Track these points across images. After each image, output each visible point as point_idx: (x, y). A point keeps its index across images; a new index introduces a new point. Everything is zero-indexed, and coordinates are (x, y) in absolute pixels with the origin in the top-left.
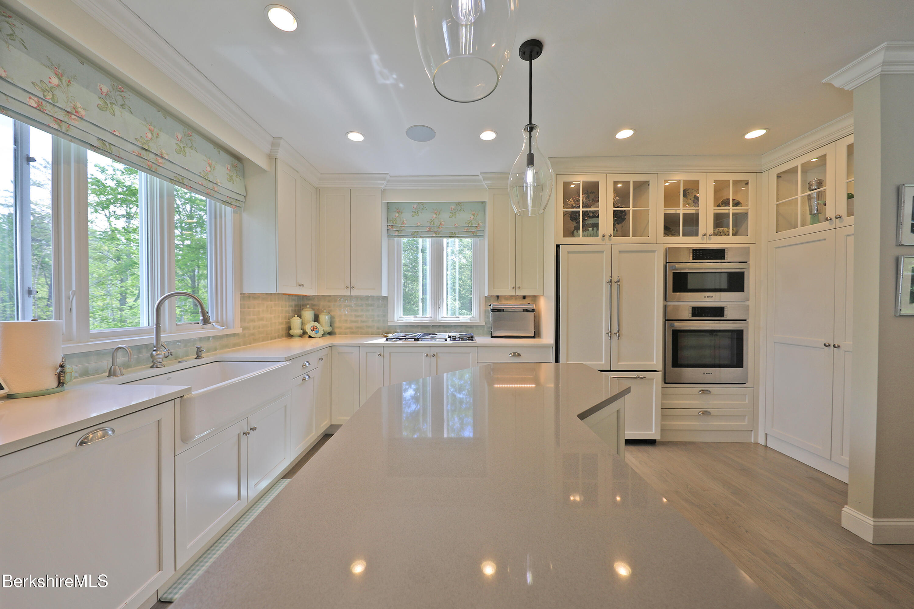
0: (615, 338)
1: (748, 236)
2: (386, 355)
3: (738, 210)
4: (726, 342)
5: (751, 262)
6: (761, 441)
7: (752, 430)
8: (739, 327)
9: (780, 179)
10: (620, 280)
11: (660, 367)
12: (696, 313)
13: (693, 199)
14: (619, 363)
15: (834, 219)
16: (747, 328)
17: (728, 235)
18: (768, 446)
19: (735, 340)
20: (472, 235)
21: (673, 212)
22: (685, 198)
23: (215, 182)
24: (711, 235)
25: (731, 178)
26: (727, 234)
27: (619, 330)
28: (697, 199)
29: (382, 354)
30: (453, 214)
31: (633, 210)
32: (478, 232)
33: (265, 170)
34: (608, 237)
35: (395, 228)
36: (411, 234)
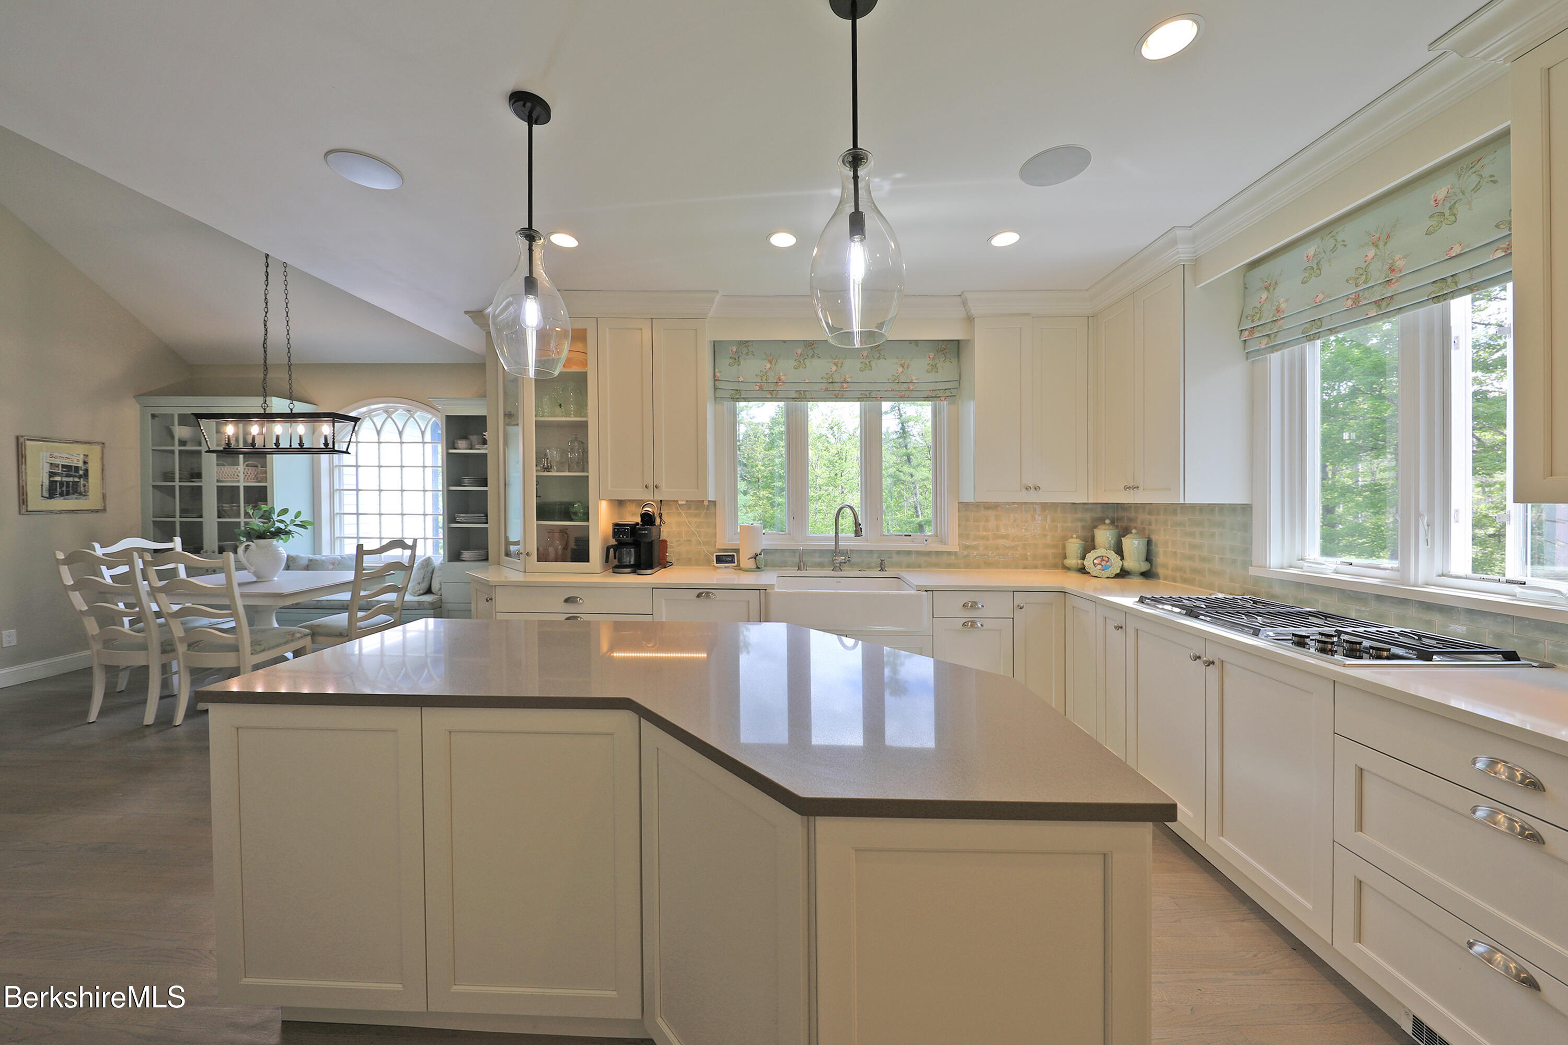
2: (1130, 631)
23: (909, 381)
29: (1124, 627)
35: (1258, 331)
36: (1302, 333)
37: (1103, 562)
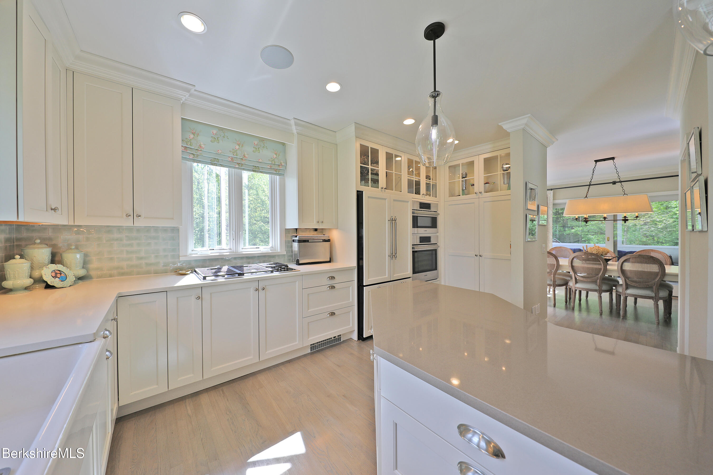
0: (394, 258)
1: (438, 198)
2: (206, 296)
3: (433, 182)
5: (440, 212)
8: (435, 248)
9: (450, 169)
10: (396, 220)
11: (411, 275)
12: (422, 240)
15: (478, 193)
16: (438, 248)
19: (433, 255)
20: (275, 172)
21: (411, 179)
24: (425, 195)
26: (430, 195)
27: (396, 253)
29: (202, 296)
30: (256, 149)
31: (395, 174)
32: (280, 171)
34: (384, 189)
35: (189, 150)
36: (210, 161)
37: (58, 275)
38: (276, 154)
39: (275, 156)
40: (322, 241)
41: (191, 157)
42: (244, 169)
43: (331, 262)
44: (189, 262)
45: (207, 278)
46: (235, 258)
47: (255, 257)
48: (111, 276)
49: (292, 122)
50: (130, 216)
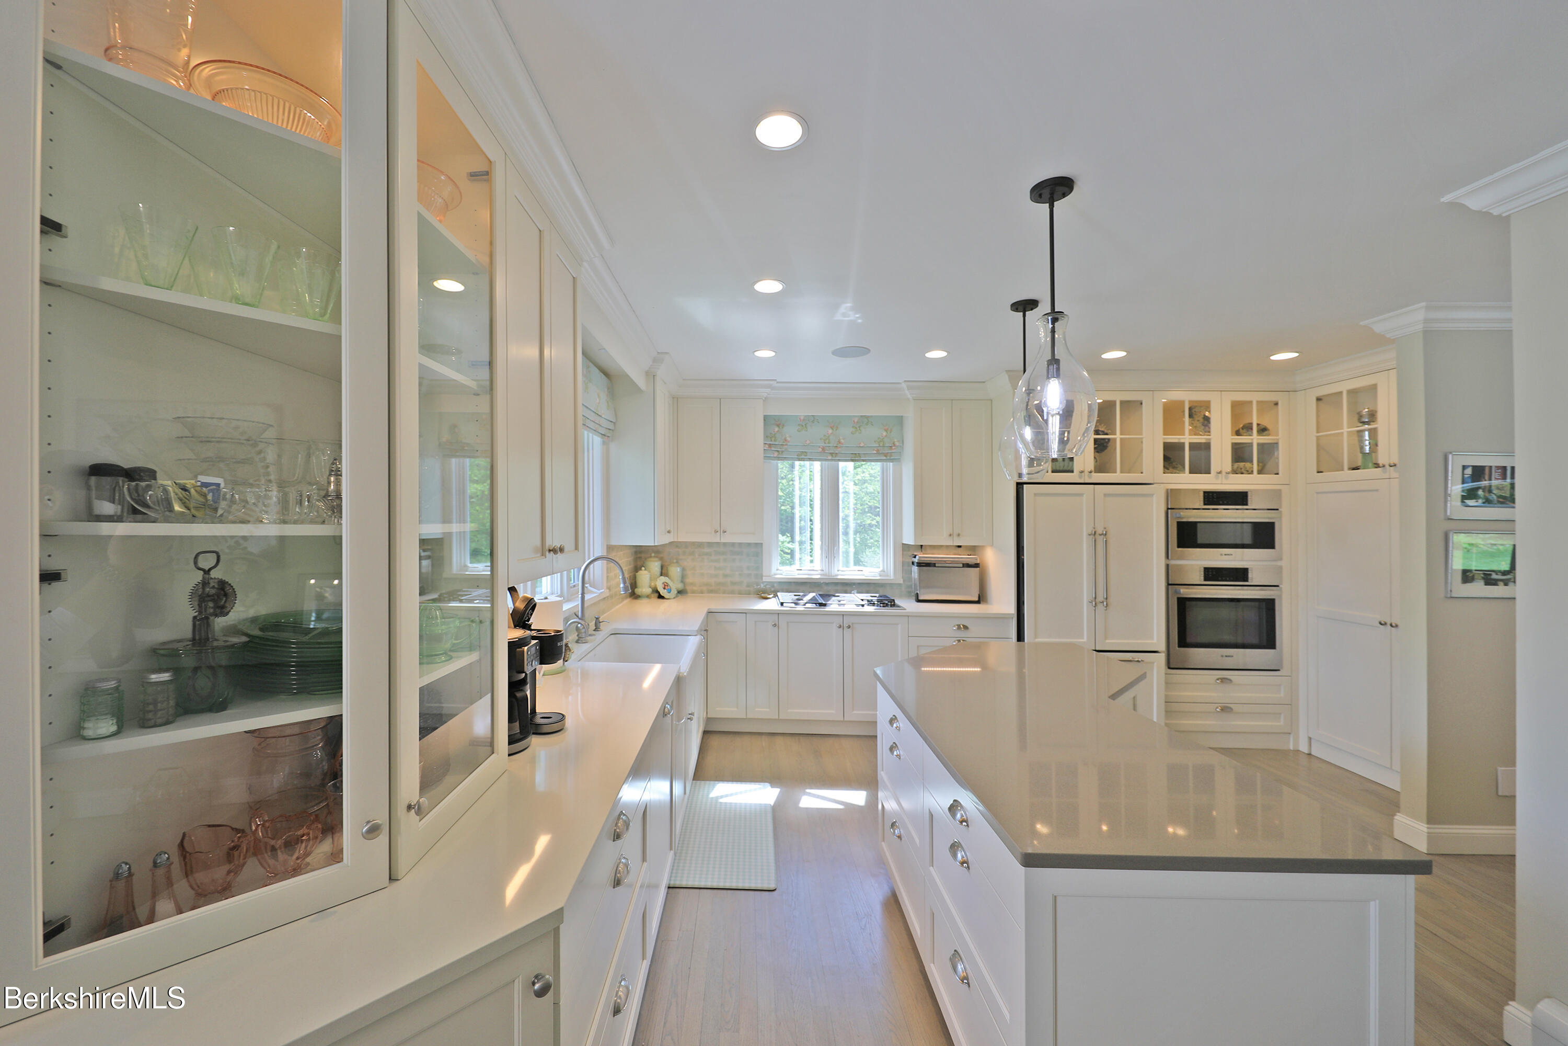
0: (1100, 608)
1: (1278, 474)
2: (783, 624)
3: (1264, 439)
4: (1251, 615)
5: (1284, 509)
6: (1304, 748)
7: (1290, 733)
8: (1270, 596)
9: (1320, 402)
10: (1108, 533)
11: (1162, 647)
12: (1210, 576)
13: (1202, 420)
14: (1107, 641)
15: (1387, 467)
16: (1280, 596)
17: (1252, 473)
18: (1313, 753)
19: (1264, 610)
20: (885, 458)
21: (1176, 441)
22: (1191, 419)
24: (1229, 474)
25: (1255, 397)
26: (1250, 471)
27: (1106, 599)
28: (1207, 420)
29: (777, 624)
30: (857, 428)
31: (1121, 439)
32: (893, 454)
33: (639, 388)
34: (1086, 473)
35: (773, 447)
36: (797, 456)
37: (666, 587)
38: (886, 430)
39: (885, 434)
40: (961, 565)
41: (776, 454)
42: (839, 460)
43: (981, 602)
44: (772, 584)
45: (784, 604)
46: (827, 584)
47: (854, 584)
48: (702, 592)
49: (904, 385)
50: (717, 532)
